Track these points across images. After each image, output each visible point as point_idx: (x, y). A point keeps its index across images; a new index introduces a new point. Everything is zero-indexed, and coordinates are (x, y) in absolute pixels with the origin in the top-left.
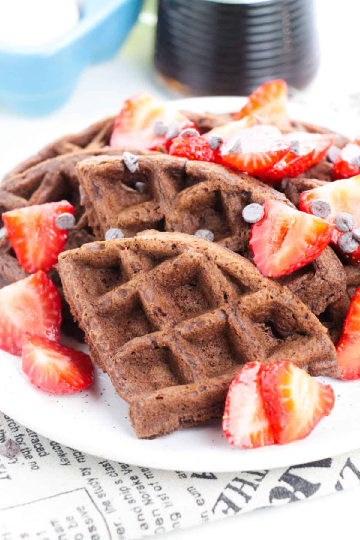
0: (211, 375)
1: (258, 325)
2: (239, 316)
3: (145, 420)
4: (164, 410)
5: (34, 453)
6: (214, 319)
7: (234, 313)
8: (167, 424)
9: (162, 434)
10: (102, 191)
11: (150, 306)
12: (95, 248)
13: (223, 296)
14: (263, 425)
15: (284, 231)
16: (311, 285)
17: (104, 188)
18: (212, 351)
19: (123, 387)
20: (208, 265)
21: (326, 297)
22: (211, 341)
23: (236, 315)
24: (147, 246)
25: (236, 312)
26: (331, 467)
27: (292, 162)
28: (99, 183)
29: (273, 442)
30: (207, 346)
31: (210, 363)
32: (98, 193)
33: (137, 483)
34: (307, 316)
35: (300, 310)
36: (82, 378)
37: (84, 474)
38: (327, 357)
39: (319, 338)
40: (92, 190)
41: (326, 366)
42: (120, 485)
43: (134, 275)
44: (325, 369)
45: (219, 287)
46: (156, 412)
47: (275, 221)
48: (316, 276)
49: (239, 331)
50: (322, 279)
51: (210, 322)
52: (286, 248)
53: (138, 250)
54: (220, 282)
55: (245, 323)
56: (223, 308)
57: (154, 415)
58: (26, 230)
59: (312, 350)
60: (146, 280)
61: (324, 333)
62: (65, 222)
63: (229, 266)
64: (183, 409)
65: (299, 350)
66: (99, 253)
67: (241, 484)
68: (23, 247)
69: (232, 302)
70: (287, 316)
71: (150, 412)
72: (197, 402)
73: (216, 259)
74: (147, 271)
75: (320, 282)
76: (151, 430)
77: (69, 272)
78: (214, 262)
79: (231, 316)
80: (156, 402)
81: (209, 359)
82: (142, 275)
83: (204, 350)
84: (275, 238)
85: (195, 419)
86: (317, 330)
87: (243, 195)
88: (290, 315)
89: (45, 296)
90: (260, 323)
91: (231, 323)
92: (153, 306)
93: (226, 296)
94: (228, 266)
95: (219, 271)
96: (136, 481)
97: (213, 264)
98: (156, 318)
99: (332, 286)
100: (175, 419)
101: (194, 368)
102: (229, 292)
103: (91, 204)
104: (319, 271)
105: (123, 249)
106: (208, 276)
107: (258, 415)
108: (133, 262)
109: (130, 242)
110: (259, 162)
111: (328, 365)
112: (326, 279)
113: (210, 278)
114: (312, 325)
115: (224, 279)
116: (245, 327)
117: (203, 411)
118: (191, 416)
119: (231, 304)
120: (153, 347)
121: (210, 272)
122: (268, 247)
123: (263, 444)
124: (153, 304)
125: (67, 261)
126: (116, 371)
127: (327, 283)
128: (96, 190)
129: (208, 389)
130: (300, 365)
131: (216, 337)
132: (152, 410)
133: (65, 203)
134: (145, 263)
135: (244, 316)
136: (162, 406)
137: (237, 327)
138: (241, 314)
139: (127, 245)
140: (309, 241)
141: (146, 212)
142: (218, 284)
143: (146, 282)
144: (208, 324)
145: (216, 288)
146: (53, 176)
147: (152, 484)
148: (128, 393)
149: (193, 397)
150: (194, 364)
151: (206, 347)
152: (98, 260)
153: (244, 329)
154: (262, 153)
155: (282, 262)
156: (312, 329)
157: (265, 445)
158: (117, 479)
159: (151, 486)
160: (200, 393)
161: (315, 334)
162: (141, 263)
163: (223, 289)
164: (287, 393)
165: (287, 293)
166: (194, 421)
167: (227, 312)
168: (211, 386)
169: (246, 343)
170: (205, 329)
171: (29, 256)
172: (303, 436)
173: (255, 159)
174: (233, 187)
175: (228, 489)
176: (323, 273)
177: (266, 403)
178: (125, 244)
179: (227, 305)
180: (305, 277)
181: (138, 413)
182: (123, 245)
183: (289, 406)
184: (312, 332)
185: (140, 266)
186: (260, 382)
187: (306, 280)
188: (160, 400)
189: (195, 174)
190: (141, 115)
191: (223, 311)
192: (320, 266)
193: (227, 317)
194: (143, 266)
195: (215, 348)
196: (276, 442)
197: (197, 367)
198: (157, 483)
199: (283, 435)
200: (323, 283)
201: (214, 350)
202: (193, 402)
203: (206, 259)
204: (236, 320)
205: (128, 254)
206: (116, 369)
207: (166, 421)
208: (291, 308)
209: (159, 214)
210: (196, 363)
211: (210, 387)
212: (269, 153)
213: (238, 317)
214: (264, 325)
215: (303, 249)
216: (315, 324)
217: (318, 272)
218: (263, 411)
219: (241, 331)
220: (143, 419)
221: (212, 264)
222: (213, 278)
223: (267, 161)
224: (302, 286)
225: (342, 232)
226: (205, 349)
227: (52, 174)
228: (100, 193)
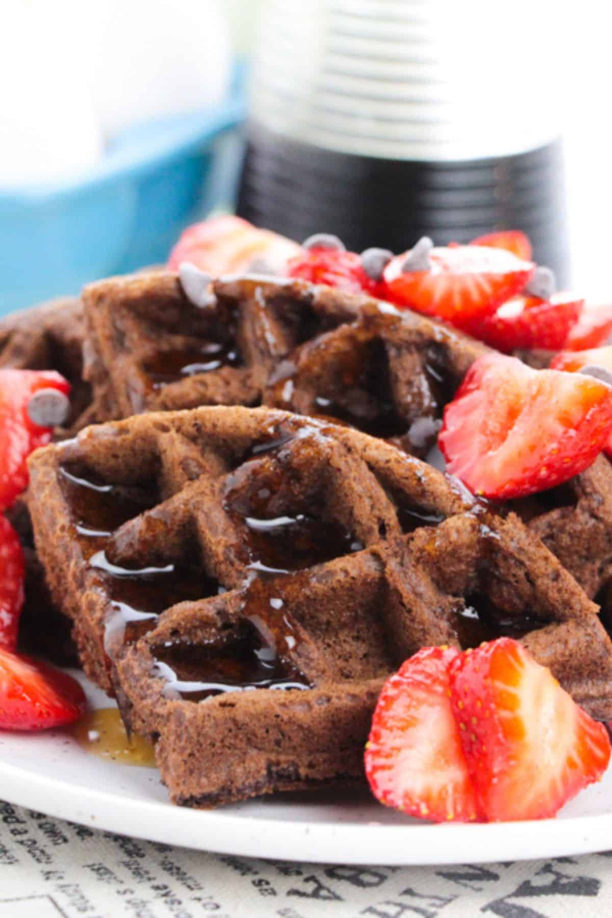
1: (451, 599)
2: (409, 565)
3: (191, 755)
4: (236, 737)
6: (354, 568)
7: (398, 560)
8: (239, 770)
10: (132, 340)
11: (219, 543)
12: (106, 434)
13: (376, 527)
14: (453, 775)
16: (568, 528)
17: (135, 336)
18: (347, 647)
19: (149, 692)
20: (346, 462)
21: (598, 564)
22: (343, 626)
23: (402, 564)
24: (220, 423)
25: (402, 558)
28: (127, 324)
29: (473, 817)
30: (336, 636)
31: (341, 670)
32: (122, 344)
34: (557, 577)
35: (541, 563)
37: (47, 879)
39: (581, 623)
40: (110, 337)
41: (593, 692)
42: (129, 896)
43: (187, 483)
44: (592, 698)
45: (368, 508)
46: (219, 737)
47: (496, 391)
48: (578, 511)
49: (408, 597)
50: (593, 515)
51: (346, 572)
52: (516, 440)
53: (199, 435)
54: (371, 497)
55: (423, 582)
56: (375, 547)
57: (213, 745)
59: (566, 643)
60: (213, 492)
61: (592, 613)
62: (48, 408)
63: (392, 464)
64: (278, 743)
65: (537, 642)
66: (114, 443)
67: (397, 909)
69: (395, 538)
70: (514, 576)
71: (206, 736)
72: (309, 729)
73: (365, 450)
74: (216, 477)
75: (586, 523)
76: (204, 780)
77: (48, 483)
78: (362, 458)
79: (393, 564)
80: (219, 714)
81: (341, 663)
82: (204, 483)
83: (329, 645)
84: (494, 425)
85: (303, 771)
86: (577, 607)
87: (431, 354)
88: (521, 573)
90: (455, 595)
91: (390, 580)
92: (223, 542)
93: (383, 529)
94: (390, 464)
95: (370, 475)
96: (163, 892)
97: (359, 460)
98: (230, 568)
100: (257, 764)
101: (307, 665)
102: (390, 519)
104: (586, 499)
105: (165, 429)
106: (346, 484)
107: (441, 753)
108: (186, 458)
109: (181, 419)
110: (465, 295)
111: (599, 691)
112: (601, 515)
113: (352, 489)
114: (566, 596)
115: (381, 494)
116: (421, 589)
117: (320, 757)
118: (293, 763)
119: (393, 542)
120: (219, 624)
121: (352, 475)
122: (478, 441)
123: (450, 816)
124: (225, 538)
125: (45, 463)
126: (135, 664)
127: (602, 526)
128: (119, 338)
129: (334, 700)
131: (356, 619)
132: (210, 731)
134: (212, 461)
135: (420, 567)
136: (231, 725)
137: (405, 589)
138: (413, 562)
139: (177, 423)
140: (566, 422)
141: (221, 383)
142: (367, 502)
143: (211, 497)
144: (341, 576)
145: (363, 511)
146: (28, 339)
147: (199, 899)
148: (158, 700)
149: (300, 713)
150: (307, 658)
151: (334, 639)
152: (112, 462)
153: (418, 595)
154: (473, 276)
155: (507, 464)
156: (567, 604)
157: (458, 818)
158: (122, 888)
159: (195, 902)
160: (316, 707)
161: (573, 615)
162: (201, 460)
163: (376, 512)
164: (509, 702)
165: (515, 527)
166: (298, 778)
167: (383, 555)
168: (343, 695)
169: (422, 623)
170: (333, 589)
173: (457, 288)
174: (410, 332)
175: (368, 914)
176: (595, 504)
177: (462, 726)
178: (173, 421)
179: (384, 544)
180: (555, 515)
181: (179, 737)
182: (166, 423)
183: (513, 730)
184: (567, 612)
185: (200, 466)
187: (558, 519)
188: (227, 709)
189: (333, 310)
191: (376, 555)
192: (589, 490)
193: (383, 565)
194: (208, 468)
195: (354, 643)
196: (483, 818)
197: (312, 664)
198: (211, 898)
200: (594, 525)
202: (301, 727)
203: (343, 451)
204: (402, 575)
205: (177, 442)
206: (135, 660)
207: (239, 765)
208: (523, 558)
209: (250, 388)
210: (311, 656)
211: (339, 698)
212: (489, 278)
213: (408, 568)
214: (462, 600)
215: (552, 437)
216: (573, 594)
217: (583, 502)
218: (455, 745)
219: (412, 596)
220: (188, 751)
221: (355, 460)
222: (358, 488)
223: (482, 292)
224: (548, 531)
226: (331, 643)
227: (27, 335)
228: (127, 343)
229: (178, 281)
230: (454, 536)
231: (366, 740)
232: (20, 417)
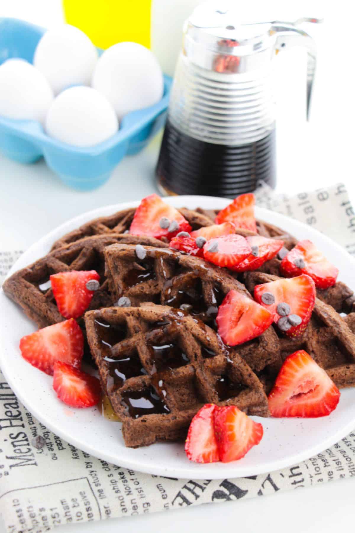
0: (180, 409)
1: (217, 377)
2: (203, 370)
3: (132, 435)
4: (146, 429)
5: (55, 447)
6: (186, 372)
7: (200, 368)
8: (147, 439)
9: (143, 445)
10: (120, 269)
11: (144, 358)
12: (110, 312)
13: (194, 356)
14: (213, 447)
15: (241, 314)
16: (256, 352)
17: (121, 267)
18: (183, 391)
19: (120, 411)
20: (186, 334)
21: (265, 360)
22: (183, 384)
23: (201, 370)
24: (146, 316)
25: (201, 368)
26: (257, 479)
27: (252, 261)
28: (118, 263)
29: (218, 460)
30: (180, 387)
31: (181, 399)
32: (117, 270)
33: (123, 478)
34: (250, 375)
35: (245, 371)
36: (93, 398)
37: (87, 467)
38: (262, 404)
39: (257, 391)
40: (113, 268)
41: (260, 410)
42: (111, 478)
43: (135, 334)
44: (260, 412)
45: (192, 349)
46: (140, 430)
47: (235, 306)
48: (259, 346)
49: (203, 381)
50: (264, 349)
51: (183, 373)
52: (240, 327)
53: (139, 317)
54: (193, 346)
55: (208, 376)
56: (193, 364)
57: (139, 432)
58: (65, 289)
59: (251, 399)
60: (143, 339)
61: (261, 388)
62: (93, 286)
63: (200, 336)
64: (159, 430)
65: (242, 399)
66: (112, 316)
67: (193, 486)
68: (62, 299)
69: (200, 360)
70: (237, 374)
71: (136, 430)
72: (169, 427)
73: (191, 330)
74: (144, 332)
75: (262, 351)
76: (136, 442)
77: (91, 326)
78: (190, 332)
79: (198, 370)
80: (141, 424)
81: (181, 397)
82: (140, 335)
83: (177, 390)
84: (234, 318)
85: (167, 438)
86: (256, 386)
87: (216, 284)
88: (239, 373)
89: (73, 337)
90: (218, 375)
91: (197, 375)
92: (145, 358)
93: (196, 356)
94: (199, 336)
95: (193, 338)
96: (122, 476)
97: (190, 333)
98: (147, 365)
99: (269, 354)
100: (153, 436)
101: (170, 402)
102: (198, 353)
103: (111, 277)
104: (262, 343)
105: (129, 315)
106: (185, 341)
107: (209, 441)
108: (135, 325)
109: (133, 311)
110: (229, 261)
111: (261, 409)
112: (266, 349)
113: (186, 343)
114: (253, 382)
115: (196, 344)
116: (207, 378)
117: (172, 433)
118: (164, 435)
119: (199, 362)
120: (143, 385)
121: (187, 338)
122: (228, 324)
123: (211, 461)
124: (146, 356)
125: (90, 319)
126: (116, 399)
127: (266, 352)
128: (116, 268)
129: (177, 418)
130: (241, 409)
131: (186, 382)
132: (138, 429)
133: (93, 272)
134: (143, 326)
135: (207, 371)
136: (145, 427)
137: (201, 378)
138: (205, 370)
139: (132, 313)
140: (256, 325)
141: (148, 287)
142: (191, 347)
143: (142, 341)
144: (181, 374)
145: (190, 350)
146: (87, 251)
147: (133, 480)
149: (166, 423)
150: (170, 400)
151: (179, 388)
152: (112, 320)
153: (206, 380)
154: (231, 255)
155: (237, 335)
156: (253, 384)
157: (213, 461)
158: (109, 473)
159: (132, 481)
160: (172, 421)
161: (254, 388)
162: (140, 326)
163: (194, 351)
164: (231, 428)
165: (238, 359)
166: (165, 439)
167: (195, 367)
168: (180, 417)
169: (207, 389)
170: (179, 377)
171: (66, 306)
172: (239, 458)
173: (226, 258)
174: (209, 277)
175: (184, 489)
176: (265, 345)
177: (216, 433)
178: (131, 312)
179: (196, 363)
180: (252, 346)
181: (128, 429)
182: (129, 313)
183: (232, 438)
184: (253, 386)
185: (139, 328)
186: (213, 418)
187: (253, 348)
188: (144, 422)
189: (185, 265)
190: (153, 211)
191: (193, 367)
192: (263, 340)
193: (195, 370)
194: (142, 329)
195: (185, 390)
196: (221, 460)
197: (171, 403)
198: (136, 479)
199: (225, 456)
200: (264, 352)
201: (184, 390)
202: (167, 426)
203: (185, 329)
204: (201, 373)
205: (132, 320)
206: (116, 397)
207: (147, 437)
208: (240, 369)
209: (158, 289)
210: (171, 399)
211: (179, 417)
212: (236, 255)
213: (203, 371)
214: (220, 377)
215: (252, 329)
216: (255, 381)
217: (261, 344)
218: (214, 438)
219: (204, 381)
220: (131, 434)
221: (188, 333)
222: (189, 343)
223: (234, 261)
224: (249, 352)
225: (282, 316)
226: (178, 389)
227: (88, 249)
228: (118, 270)
229: (135, 251)
230: (218, 363)
231: (186, 439)
232: (83, 287)
